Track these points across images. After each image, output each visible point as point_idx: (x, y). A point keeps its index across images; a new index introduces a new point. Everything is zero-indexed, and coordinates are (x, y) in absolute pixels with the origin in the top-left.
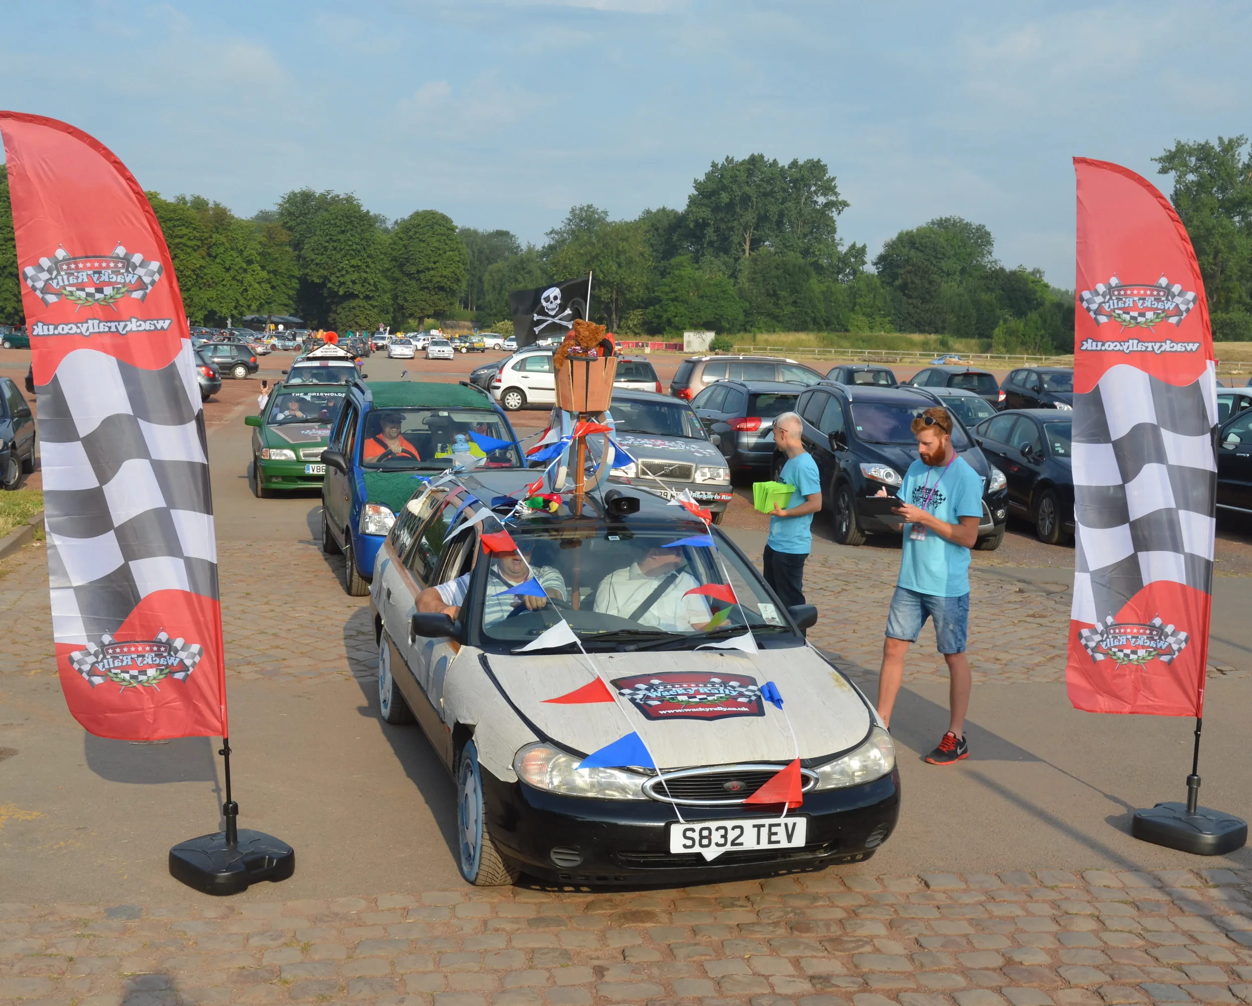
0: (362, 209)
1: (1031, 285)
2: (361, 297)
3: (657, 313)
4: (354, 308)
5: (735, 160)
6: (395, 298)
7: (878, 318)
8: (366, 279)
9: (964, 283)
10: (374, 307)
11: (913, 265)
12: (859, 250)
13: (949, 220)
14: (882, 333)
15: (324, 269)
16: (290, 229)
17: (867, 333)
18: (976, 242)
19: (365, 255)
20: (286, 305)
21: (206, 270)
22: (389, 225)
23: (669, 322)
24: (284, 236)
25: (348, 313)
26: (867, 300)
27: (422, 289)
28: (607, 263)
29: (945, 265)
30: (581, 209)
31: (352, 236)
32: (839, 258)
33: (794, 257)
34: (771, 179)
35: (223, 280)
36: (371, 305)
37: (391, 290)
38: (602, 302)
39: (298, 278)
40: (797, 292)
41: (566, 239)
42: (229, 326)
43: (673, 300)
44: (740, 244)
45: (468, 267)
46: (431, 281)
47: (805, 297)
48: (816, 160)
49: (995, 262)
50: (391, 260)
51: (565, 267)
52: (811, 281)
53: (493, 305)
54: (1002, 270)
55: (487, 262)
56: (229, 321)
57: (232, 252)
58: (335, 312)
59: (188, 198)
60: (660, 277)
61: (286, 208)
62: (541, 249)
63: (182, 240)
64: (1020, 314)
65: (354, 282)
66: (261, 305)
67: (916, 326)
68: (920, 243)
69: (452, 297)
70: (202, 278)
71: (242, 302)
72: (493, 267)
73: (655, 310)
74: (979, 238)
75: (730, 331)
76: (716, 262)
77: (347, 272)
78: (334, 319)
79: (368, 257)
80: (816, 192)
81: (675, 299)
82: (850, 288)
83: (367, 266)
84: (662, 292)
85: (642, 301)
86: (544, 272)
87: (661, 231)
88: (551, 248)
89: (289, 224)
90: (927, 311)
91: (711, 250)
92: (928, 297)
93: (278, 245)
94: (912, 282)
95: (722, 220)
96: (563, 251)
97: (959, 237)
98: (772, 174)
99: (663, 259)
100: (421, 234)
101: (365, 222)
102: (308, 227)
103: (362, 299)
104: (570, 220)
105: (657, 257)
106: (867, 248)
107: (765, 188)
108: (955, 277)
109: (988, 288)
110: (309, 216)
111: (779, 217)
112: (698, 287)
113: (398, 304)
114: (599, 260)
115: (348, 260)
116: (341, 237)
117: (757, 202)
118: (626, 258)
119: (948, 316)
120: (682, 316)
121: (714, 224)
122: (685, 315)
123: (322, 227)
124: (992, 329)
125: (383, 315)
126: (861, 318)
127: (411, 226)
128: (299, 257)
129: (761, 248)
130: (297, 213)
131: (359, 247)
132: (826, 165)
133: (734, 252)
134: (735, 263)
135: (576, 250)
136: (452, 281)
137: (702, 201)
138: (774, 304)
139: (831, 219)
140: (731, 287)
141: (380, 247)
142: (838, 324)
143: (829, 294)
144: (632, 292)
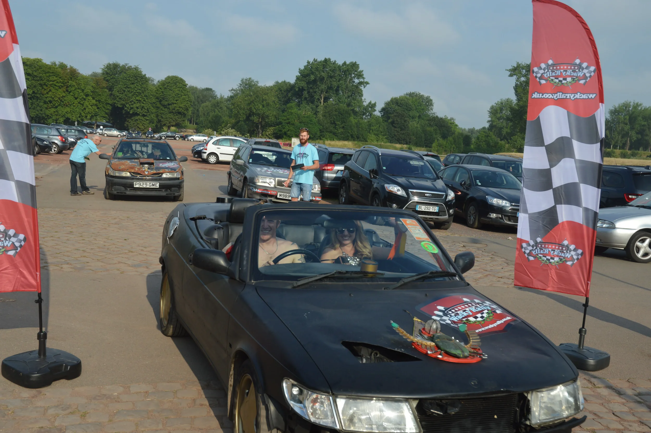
0: (142, 73)
1: (449, 124)
2: (141, 115)
3: (280, 129)
4: (137, 120)
5: (318, 60)
6: (157, 116)
7: (381, 137)
8: (143, 106)
9: (420, 123)
10: (147, 120)
11: (397, 113)
12: (373, 105)
13: (414, 93)
14: (382, 143)
15: (123, 100)
16: (107, 81)
17: (375, 143)
18: (426, 104)
19: (143, 95)
20: (104, 117)
21: (65, 98)
22: (155, 82)
23: (285, 133)
24: (104, 84)
25: (134, 122)
26: (375, 127)
27: (170, 113)
28: (258, 105)
29: (411, 113)
30: (246, 80)
31: (137, 86)
32: (364, 108)
33: (343, 106)
34: (333, 70)
35: (74, 103)
36: (145, 119)
37: (155, 112)
38: (254, 123)
39: (111, 105)
40: (345, 122)
41: (238, 93)
42: (76, 125)
43: (287, 123)
44: (319, 99)
45: (192, 104)
46: (174, 109)
47: (348, 125)
48: (354, 62)
49: (434, 113)
50: (156, 99)
51: (238, 106)
52: (351, 118)
53: (203, 123)
54: (437, 117)
55: (201, 102)
56: (76, 123)
57: (78, 90)
58: (128, 121)
59: (57, 63)
60: (281, 113)
61: (106, 71)
62: (226, 97)
63: (54, 83)
64: (444, 137)
65: (137, 108)
66: (92, 117)
67: (398, 141)
68: (401, 103)
69: (184, 117)
70: (63, 102)
71: (83, 114)
72: (204, 104)
73: (279, 127)
74: (427, 102)
76: (308, 107)
77: (135, 103)
78: (127, 125)
79: (145, 96)
80: (354, 77)
81: (289, 123)
82: (368, 122)
83: (144, 101)
84: (283, 119)
85: (273, 123)
86: (228, 108)
87: (283, 92)
88: (231, 97)
89: (107, 79)
90: (403, 134)
91: (305, 101)
92: (403, 127)
93: (101, 88)
94: (397, 121)
95: (311, 88)
96: (237, 98)
97: (418, 101)
98: (335, 67)
99: (283, 104)
100: (170, 87)
101: (144, 79)
102: (116, 81)
103: (141, 116)
104: (241, 85)
105: (281, 104)
106: (376, 104)
107: (331, 74)
108: (416, 119)
109: (430, 125)
110: (117, 75)
111: (337, 88)
112: (299, 118)
113: (158, 119)
114: (254, 103)
115: (135, 97)
116: (132, 86)
117: (327, 80)
118: (266, 103)
119: (412, 137)
120: (291, 131)
121: (307, 90)
122: (293, 130)
123: (123, 81)
124: (432, 143)
125: (151, 124)
126: (373, 136)
127: (166, 83)
128: (111, 94)
129: (329, 102)
130: (111, 74)
131: (140, 91)
132: (359, 65)
133: (316, 103)
134: (316, 108)
135: (243, 98)
136: (185, 109)
137: (302, 79)
138: (334, 127)
139: (361, 90)
140: (314, 119)
141: (151, 92)
142: (363, 138)
143: (359, 124)
144: (269, 119)
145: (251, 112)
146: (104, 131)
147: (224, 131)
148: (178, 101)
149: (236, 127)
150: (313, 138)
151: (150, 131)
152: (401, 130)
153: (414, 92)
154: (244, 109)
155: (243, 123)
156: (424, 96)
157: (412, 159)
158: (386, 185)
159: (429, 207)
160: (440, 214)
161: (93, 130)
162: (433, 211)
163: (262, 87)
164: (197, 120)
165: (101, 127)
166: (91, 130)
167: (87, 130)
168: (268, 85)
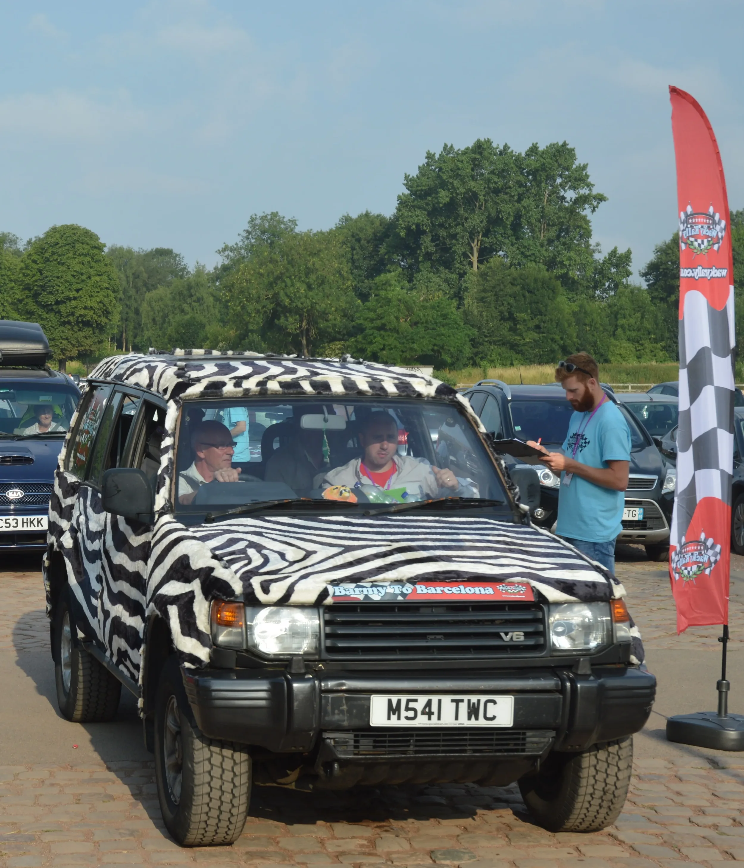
3: (359, 346)
5: (456, 148)
12: (620, 257)
14: (654, 363)
17: (633, 363)
22: (21, 246)
26: (633, 321)
27: (64, 324)
28: (295, 285)
30: (263, 218)
32: (596, 269)
33: (536, 270)
34: (503, 171)
38: (289, 334)
40: (541, 314)
43: (379, 329)
44: (465, 255)
45: (121, 295)
46: (73, 314)
47: (551, 320)
48: (560, 143)
50: (24, 289)
51: (242, 292)
52: (559, 299)
55: (144, 289)
62: (212, 270)
69: (101, 334)
72: (153, 294)
73: (357, 341)
75: (452, 366)
76: (436, 279)
80: (562, 185)
81: (382, 328)
82: (611, 306)
84: (365, 319)
86: (217, 299)
87: (363, 242)
88: (226, 269)
91: (428, 264)
95: (441, 225)
96: (238, 271)
98: (505, 164)
99: (367, 277)
100: (60, 256)
104: (249, 232)
105: (360, 276)
106: (632, 255)
107: (496, 183)
111: (515, 219)
112: (410, 311)
114: (284, 281)
117: (486, 201)
118: (318, 278)
120: (391, 349)
121: (431, 232)
122: (395, 347)
127: (47, 246)
129: (491, 260)
132: (573, 150)
133: (457, 265)
134: (460, 279)
135: (254, 270)
136: (100, 313)
137: (416, 203)
138: (510, 329)
139: (584, 218)
140: (454, 310)
141: (9, 273)
142: (595, 353)
143: (582, 315)
144: (327, 321)
145: (278, 304)
148: (81, 292)
150: (453, 364)
154: (258, 300)
163: (305, 234)
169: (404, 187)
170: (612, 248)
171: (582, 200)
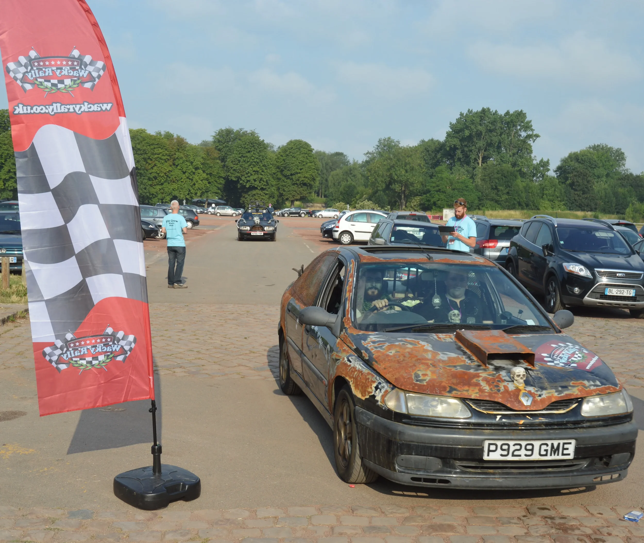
0: (260, 139)
2: (259, 188)
3: (428, 199)
4: (255, 195)
5: (473, 111)
6: (278, 189)
7: (557, 202)
8: (262, 178)
9: (608, 183)
10: (266, 194)
11: (578, 172)
12: (545, 162)
13: (599, 146)
14: (559, 211)
15: (238, 172)
16: (219, 150)
17: (550, 211)
18: (615, 159)
19: (261, 165)
20: (216, 193)
21: (172, 173)
22: (275, 149)
23: (435, 204)
24: (216, 154)
25: (251, 198)
26: (550, 192)
27: (294, 184)
28: (399, 170)
29: (596, 171)
30: (385, 140)
31: (254, 154)
32: (534, 168)
33: (507, 167)
34: (494, 122)
35: (181, 179)
36: (264, 193)
37: (276, 185)
38: (396, 192)
39: (224, 178)
40: (509, 187)
41: (375, 157)
42: (185, 204)
43: (437, 191)
44: (475, 160)
45: (320, 172)
46: (298, 180)
47: (514, 190)
48: (520, 110)
49: (627, 170)
50: (276, 168)
51: (375, 172)
52: (517, 180)
53: (334, 195)
54: (631, 174)
55: (330, 170)
56: (184, 202)
57: (187, 163)
58: (244, 197)
59: (163, 133)
60: (429, 178)
61: (217, 139)
62: (361, 163)
65: (255, 180)
66: (202, 193)
67: (579, 207)
68: (582, 159)
69: (310, 189)
70: (170, 178)
71: (192, 191)
72: (334, 173)
73: (427, 196)
74: (617, 156)
76: (462, 170)
77: (251, 175)
78: (243, 201)
79: (263, 166)
80: (520, 130)
81: (439, 191)
82: (540, 185)
83: (262, 171)
84: (431, 187)
85: (419, 192)
86: (363, 176)
87: (430, 152)
88: (367, 162)
89: (219, 147)
90: (586, 198)
91: (459, 163)
92: (586, 190)
93: (212, 159)
94: (577, 182)
95: (466, 146)
96: (374, 163)
97: (605, 155)
98: (495, 119)
99: (431, 168)
100: (293, 153)
101: (262, 146)
102: (229, 149)
103: (260, 190)
104: (378, 146)
105: (428, 167)
106: (550, 162)
107: (490, 127)
108: (603, 179)
109: (623, 185)
110: (230, 143)
111: (498, 144)
112: (452, 184)
113: (280, 193)
114: (395, 168)
115: (252, 168)
116: (248, 155)
117: (486, 135)
118: (410, 167)
119: (598, 202)
120: (442, 200)
121: (461, 148)
122: (444, 200)
123: (237, 149)
124: (625, 209)
125: (271, 199)
126: (547, 202)
127: (288, 149)
128: (224, 166)
129: (488, 162)
130: (223, 141)
131: (258, 160)
132: (526, 114)
133: (472, 164)
134: (473, 170)
135: (381, 163)
136: (311, 179)
137: (454, 135)
138: (496, 194)
139: (529, 145)
140: (471, 184)
141: (270, 161)
142: (533, 206)
143: (528, 188)
144: (413, 187)
145: (391, 179)
146: (216, 210)
147: (359, 203)
148: (302, 170)
149: (373, 199)
151: (270, 207)
152: (583, 194)
153: (599, 144)
154: (383, 176)
155: (381, 192)
156: (612, 149)
157: (597, 229)
158: (565, 264)
159: (622, 290)
160: (637, 299)
161: (204, 209)
162: (628, 295)
163: (404, 148)
164: (325, 191)
165: (213, 205)
166: (202, 209)
167: (196, 209)
168: (411, 146)
169: (449, 128)
170: (541, 159)
171: (529, 137)
